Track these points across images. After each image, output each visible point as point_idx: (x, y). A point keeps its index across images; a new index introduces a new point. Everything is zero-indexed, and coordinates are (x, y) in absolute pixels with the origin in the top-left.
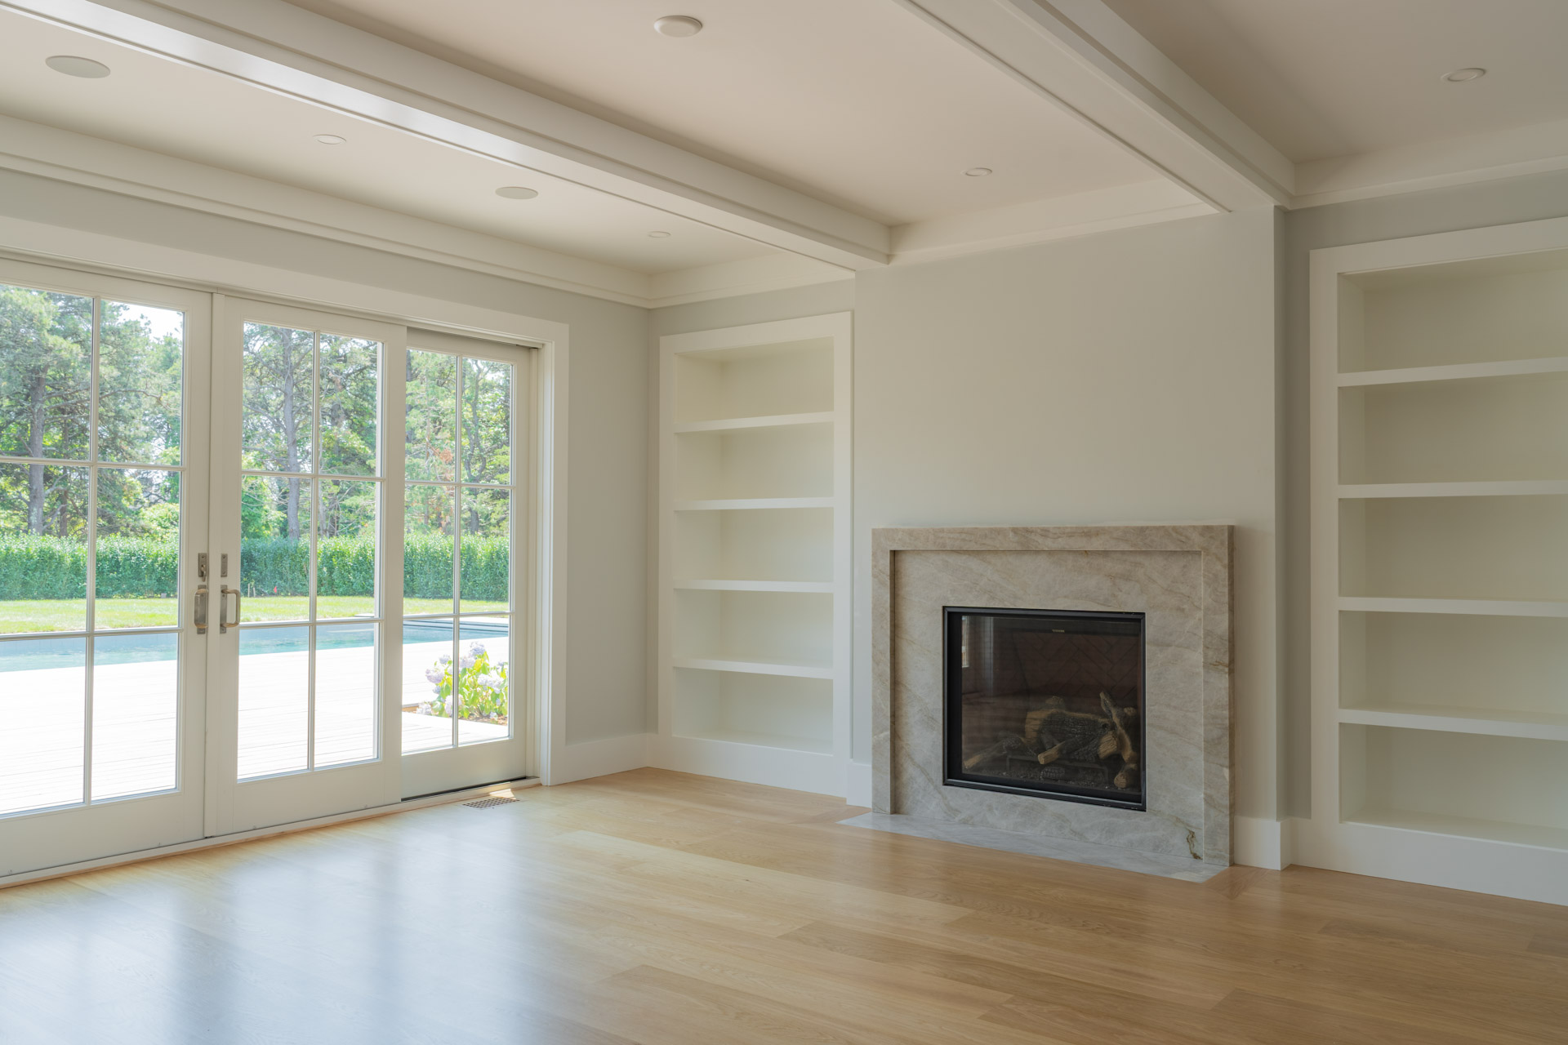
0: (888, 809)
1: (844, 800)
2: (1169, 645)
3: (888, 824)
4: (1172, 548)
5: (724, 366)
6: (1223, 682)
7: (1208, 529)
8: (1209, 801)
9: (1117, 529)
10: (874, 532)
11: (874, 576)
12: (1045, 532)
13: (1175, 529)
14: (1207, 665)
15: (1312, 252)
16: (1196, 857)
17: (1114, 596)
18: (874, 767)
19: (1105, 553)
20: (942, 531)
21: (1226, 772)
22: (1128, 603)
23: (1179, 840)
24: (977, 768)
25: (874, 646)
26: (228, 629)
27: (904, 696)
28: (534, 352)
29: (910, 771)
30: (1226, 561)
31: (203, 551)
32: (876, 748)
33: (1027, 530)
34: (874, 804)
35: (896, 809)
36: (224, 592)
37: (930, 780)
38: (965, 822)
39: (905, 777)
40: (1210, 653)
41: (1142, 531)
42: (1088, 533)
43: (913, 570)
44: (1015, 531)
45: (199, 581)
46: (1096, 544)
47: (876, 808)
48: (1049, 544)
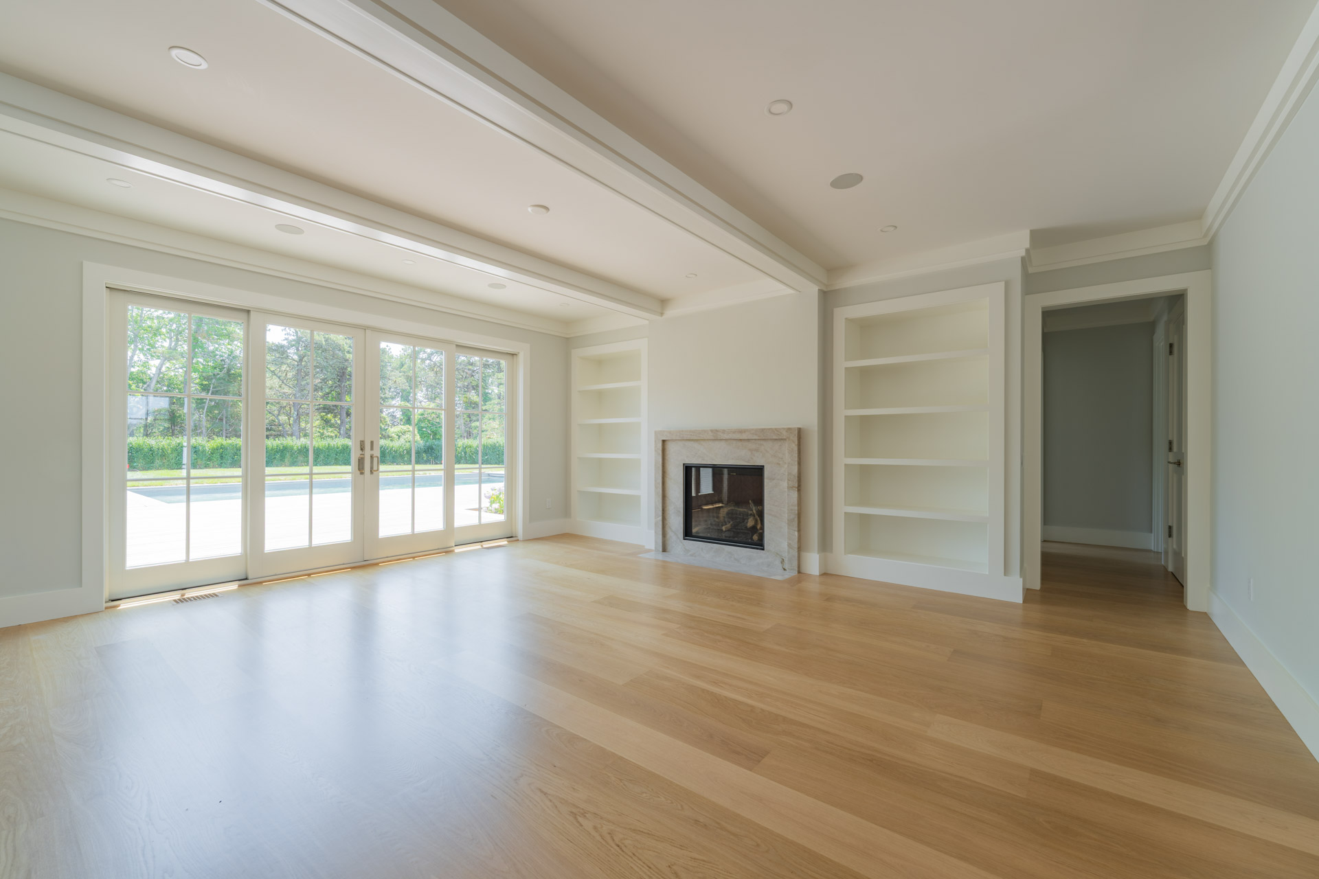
0: (661, 550)
1: (644, 546)
2: (774, 479)
3: (661, 556)
4: (775, 437)
5: (600, 363)
6: (795, 495)
7: (789, 429)
8: (789, 545)
9: (753, 429)
10: (655, 432)
11: (655, 451)
12: (724, 431)
13: (776, 429)
14: (788, 488)
15: (834, 309)
16: (785, 570)
17: (752, 458)
18: (655, 532)
19: (748, 440)
20: (683, 431)
21: (796, 533)
22: (757, 462)
23: (778, 562)
24: (697, 532)
25: (655, 481)
26: (374, 473)
27: (668, 502)
28: (515, 356)
29: (670, 534)
30: (797, 443)
31: (362, 439)
32: (656, 524)
33: (717, 431)
34: (655, 548)
35: (664, 550)
36: (372, 457)
37: (678, 538)
38: (692, 555)
39: (668, 536)
40: (790, 483)
41: (763, 430)
42: (741, 431)
43: (672, 449)
44: (712, 431)
45: (361, 452)
46: (744, 436)
47: (656, 550)
48: (726, 436)
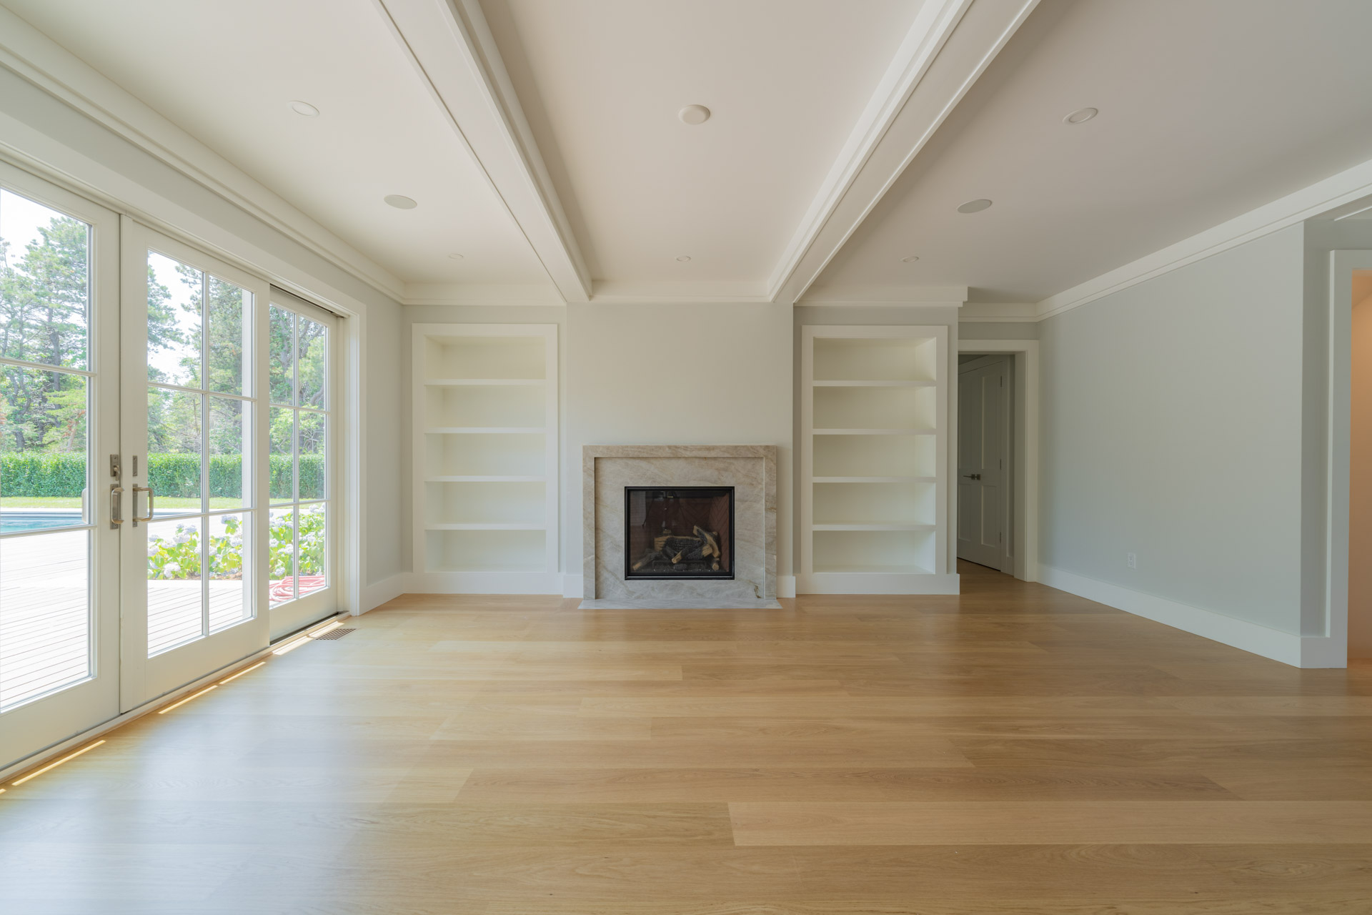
0: (594, 597)
1: (562, 596)
2: (746, 501)
3: (593, 605)
4: (750, 456)
5: (444, 347)
6: (773, 516)
7: (767, 447)
8: (767, 571)
9: (724, 446)
10: (584, 447)
11: (584, 471)
12: (686, 448)
13: (752, 447)
14: (766, 510)
15: (803, 327)
16: (758, 597)
17: (719, 479)
18: (584, 575)
19: (715, 458)
20: (627, 447)
21: (775, 557)
22: (726, 482)
23: (751, 591)
25: (584, 510)
27: (601, 535)
28: (341, 320)
29: (605, 575)
30: (775, 462)
32: (586, 565)
33: (676, 447)
34: (585, 595)
35: (597, 597)
37: (618, 578)
38: (638, 598)
39: (602, 579)
40: (768, 504)
41: (736, 447)
42: (709, 449)
43: (607, 468)
44: (669, 447)
46: (713, 454)
47: (586, 597)
48: (688, 454)
